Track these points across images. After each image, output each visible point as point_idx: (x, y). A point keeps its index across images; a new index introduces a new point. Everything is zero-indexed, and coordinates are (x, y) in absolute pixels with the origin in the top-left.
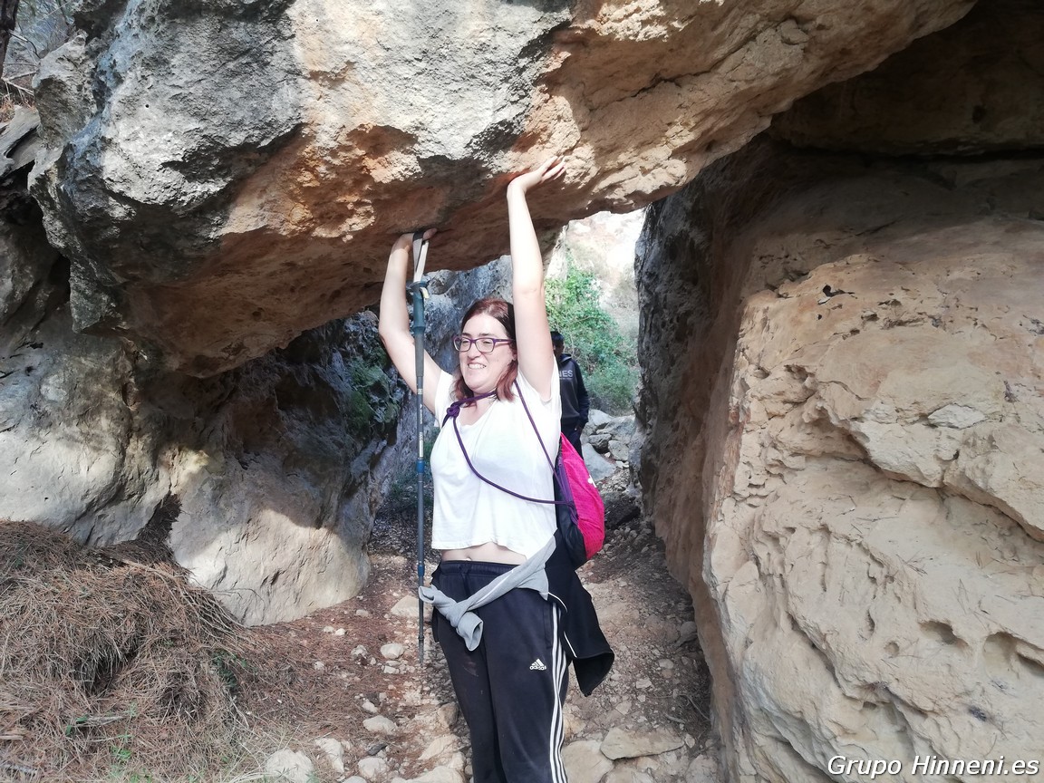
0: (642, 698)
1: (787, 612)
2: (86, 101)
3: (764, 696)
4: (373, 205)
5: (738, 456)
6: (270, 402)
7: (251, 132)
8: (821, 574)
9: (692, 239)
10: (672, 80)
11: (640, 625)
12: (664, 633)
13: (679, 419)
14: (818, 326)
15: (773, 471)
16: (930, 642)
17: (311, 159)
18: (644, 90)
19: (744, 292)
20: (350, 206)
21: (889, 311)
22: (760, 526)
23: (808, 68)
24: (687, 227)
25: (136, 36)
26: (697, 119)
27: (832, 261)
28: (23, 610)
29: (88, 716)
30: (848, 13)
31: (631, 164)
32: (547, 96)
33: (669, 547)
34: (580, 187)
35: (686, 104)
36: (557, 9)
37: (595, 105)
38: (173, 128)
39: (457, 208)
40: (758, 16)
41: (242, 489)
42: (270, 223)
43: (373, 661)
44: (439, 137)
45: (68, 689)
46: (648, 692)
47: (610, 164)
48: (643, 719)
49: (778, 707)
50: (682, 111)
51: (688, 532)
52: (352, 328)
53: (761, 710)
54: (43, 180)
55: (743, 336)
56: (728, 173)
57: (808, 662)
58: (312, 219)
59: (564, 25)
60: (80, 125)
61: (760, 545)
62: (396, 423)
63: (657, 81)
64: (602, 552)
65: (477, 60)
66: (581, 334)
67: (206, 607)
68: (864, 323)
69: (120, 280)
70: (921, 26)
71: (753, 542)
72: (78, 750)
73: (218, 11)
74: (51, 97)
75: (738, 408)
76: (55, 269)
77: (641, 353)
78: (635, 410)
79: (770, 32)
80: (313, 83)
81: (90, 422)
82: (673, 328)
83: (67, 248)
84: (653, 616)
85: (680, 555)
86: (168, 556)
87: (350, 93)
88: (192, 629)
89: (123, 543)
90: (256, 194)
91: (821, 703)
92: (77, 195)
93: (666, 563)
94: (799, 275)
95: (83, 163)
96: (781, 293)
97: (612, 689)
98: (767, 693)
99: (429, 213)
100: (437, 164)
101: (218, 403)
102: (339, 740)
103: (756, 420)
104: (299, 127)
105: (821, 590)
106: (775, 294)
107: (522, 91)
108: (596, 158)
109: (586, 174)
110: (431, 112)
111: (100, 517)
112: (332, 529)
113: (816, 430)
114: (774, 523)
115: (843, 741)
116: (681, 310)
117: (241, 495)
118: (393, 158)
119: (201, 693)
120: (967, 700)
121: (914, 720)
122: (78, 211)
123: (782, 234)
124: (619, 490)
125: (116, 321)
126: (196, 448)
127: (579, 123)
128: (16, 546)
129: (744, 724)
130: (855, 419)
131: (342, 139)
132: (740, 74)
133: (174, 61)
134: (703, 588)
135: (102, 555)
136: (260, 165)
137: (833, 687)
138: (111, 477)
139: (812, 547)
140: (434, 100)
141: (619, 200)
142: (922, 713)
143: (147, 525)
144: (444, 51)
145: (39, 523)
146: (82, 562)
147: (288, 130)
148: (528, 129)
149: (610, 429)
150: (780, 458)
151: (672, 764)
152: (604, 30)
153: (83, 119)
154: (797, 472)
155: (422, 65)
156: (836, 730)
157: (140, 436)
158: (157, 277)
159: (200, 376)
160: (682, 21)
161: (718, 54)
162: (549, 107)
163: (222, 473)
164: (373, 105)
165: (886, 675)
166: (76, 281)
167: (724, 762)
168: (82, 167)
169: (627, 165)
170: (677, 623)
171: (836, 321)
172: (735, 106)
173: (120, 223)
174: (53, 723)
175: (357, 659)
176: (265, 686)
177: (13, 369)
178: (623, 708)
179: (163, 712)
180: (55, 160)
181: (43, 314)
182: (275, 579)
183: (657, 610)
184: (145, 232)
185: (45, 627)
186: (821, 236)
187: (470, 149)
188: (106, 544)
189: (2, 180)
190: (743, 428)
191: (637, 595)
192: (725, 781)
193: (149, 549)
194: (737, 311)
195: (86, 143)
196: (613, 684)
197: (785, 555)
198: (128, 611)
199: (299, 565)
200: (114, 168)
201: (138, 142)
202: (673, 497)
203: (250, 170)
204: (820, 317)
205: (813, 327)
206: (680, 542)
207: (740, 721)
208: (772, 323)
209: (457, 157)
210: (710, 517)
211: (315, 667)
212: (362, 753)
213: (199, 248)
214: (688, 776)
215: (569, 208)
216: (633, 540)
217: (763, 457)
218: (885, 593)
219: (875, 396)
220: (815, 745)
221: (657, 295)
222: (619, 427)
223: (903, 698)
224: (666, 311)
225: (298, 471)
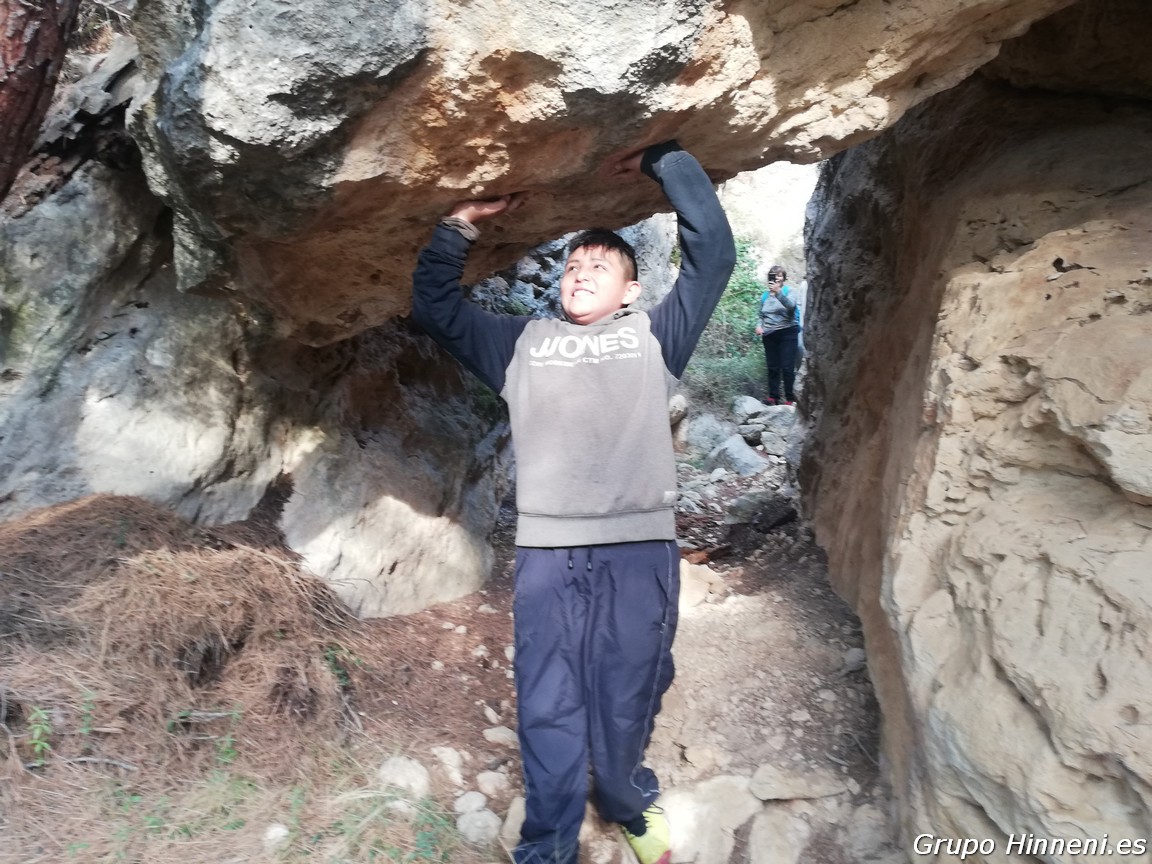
0: (799, 733)
1: (991, 656)
2: (186, 24)
3: (955, 751)
4: (507, 149)
5: (933, 463)
6: (390, 376)
7: (369, 59)
8: (1037, 612)
9: (876, 200)
11: (798, 647)
12: (826, 660)
13: (850, 412)
14: (1045, 308)
15: (978, 483)
17: (437, 92)
18: (842, 7)
19: (946, 264)
20: (481, 151)
21: (1141, 293)
22: (959, 550)
24: (870, 185)
26: (908, 45)
27: (1063, 226)
28: (125, 593)
29: (191, 711)
31: (819, 102)
32: (722, 14)
33: (833, 559)
34: (755, 130)
35: (895, 25)
37: (780, 26)
38: (281, 53)
39: (606, 154)
41: (358, 470)
42: (390, 170)
43: (495, 664)
44: (588, 65)
45: (171, 680)
46: (807, 729)
47: (794, 104)
48: (799, 757)
49: (974, 767)
50: (889, 34)
51: (858, 546)
52: (480, 296)
53: (949, 766)
54: (140, 117)
55: (944, 317)
56: (926, 120)
57: (1015, 719)
58: (437, 166)
60: (180, 52)
61: (957, 573)
64: (751, 558)
66: (734, 309)
67: (321, 602)
68: (1107, 306)
69: (226, 234)
71: (948, 568)
72: (180, 748)
74: (149, 19)
75: (935, 405)
76: (158, 220)
81: (199, 392)
82: (847, 306)
83: (169, 197)
84: (813, 638)
85: (846, 571)
86: (279, 541)
87: (482, 11)
88: (303, 621)
89: (234, 523)
90: (374, 135)
91: (1031, 770)
92: (175, 133)
93: (828, 578)
94: (1019, 245)
95: (180, 95)
96: (994, 267)
97: (763, 719)
99: (572, 161)
100: (585, 99)
101: (334, 374)
102: (457, 750)
103: (959, 421)
104: (424, 53)
105: (1035, 633)
106: (986, 268)
107: (692, 7)
108: (777, 94)
109: (764, 114)
110: (580, 34)
111: (210, 493)
112: (454, 519)
113: (1037, 437)
114: (977, 548)
115: (1057, 817)
116: (859, 284)
117: (357, 476)
118: (533, 93)
119: (311, 690)
122: (177, 152)
123: (998, 193)
124: (773, 489)
125: (224, 280)
126: (311, 422)
127: (758, 49)
128: (118, 522)
129: (925, 777)
130: (1094, 426)
131: (475, 69)
134: (880, 617)
135: (210, 536)
136: (379, 99)
137: (1047, 752)
138: (221, 452)
139: (1026, 579)
140: (584, 19)
141: (803, 147)
143: (258, 505)
145: (144, 498)
146: (188, 543)
147: (412, 57)
148: (696, 56)
149: (764, 419)
150: (988, 469)
151: (832, 811)
153: (183, 44)
154: (1008, 487)
156: (1048, 803)
157: (251, 407)
158: (265, 231)
159: (314, 345)
162: (724, 29)
163: (338, 452)
164: (513, 25)
165: (1121, 747)
166: (182, 236)
167: (894, 815)
168: (180, 100)
169: (815, 103)
170: (841, 649)
171: (1071, 302)
172: (957, 28)
173: (223, 168)
174: (154, 717)
175: (478, 660)
176: (380, 686)
177: (116, 330)
178: (776, 742)
179: (271, 709)
180: (153, 92)
181: (148, 270)
182: (393, 569)
183: (818, 632)
184: (251, 178)
185: (147, 613)
186: (1052, 197)
187: (625, 81)
188: (216, 523)
189: (98, 118)
190: (941, 430)
191: (794, 612)
192: (896, 839)
193: (260, 531)
194: (936, 287)
195: (184, 72)
196: (765, 713)
197: (990, 586)
198: (235, 599)
199: (419, 554)
200: (214, 101)
201: (240, 70)
202: (839, 501)
203: (367, 105)
204: (1049, 297)
205: (1040, 310)
206: (848, 555)
207: (920, 774)
208: (984, 304)
209: (610, 90)
210: (893, 533)
211: (434, 667)
212: (482, 765)
213: (311, 199)
214: (850, 826)
215: (740, 156)
216: (790, 547)
217: (965, 465)
218: (1122, 644)
219: (1123, 400)
220: (1018, 817)
221: (830, 266)
222: (775, 418)
223: (1143, 776)
224: (839, 285)
225: (419, 452)
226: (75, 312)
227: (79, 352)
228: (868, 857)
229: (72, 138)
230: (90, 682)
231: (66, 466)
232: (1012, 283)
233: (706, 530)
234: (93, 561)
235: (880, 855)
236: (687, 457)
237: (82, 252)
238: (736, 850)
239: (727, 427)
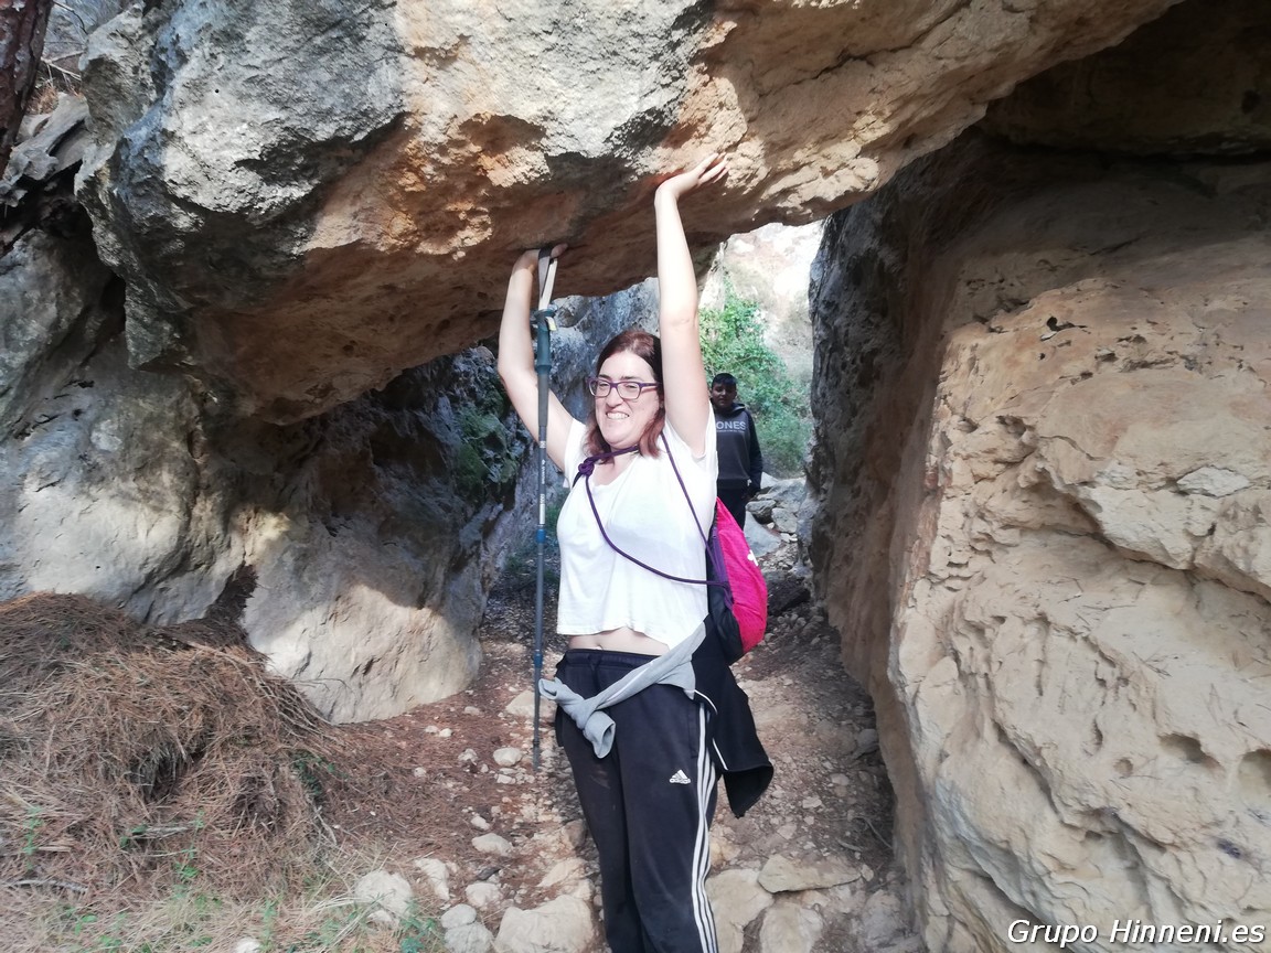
0: (810, 820)
1: (993, 720)
2: (144, 86)
3: (961, 820)
4: (490, 214)
5: (935, 528)
6: (364, 456)
7: (342, 123)
8: (1037, 673)
9: (881, 260)
10: (862, 58)
11: (808, 731)
12: (838, 743)
13: (862, 482)
14: (1039, 368)
15: (979, 546)
16: (1172, 760)
17: (415, 156)
18: (827, 70)
19: (947, 325)
20: (462, 216)
21: (1130, 350)
22: (962, 614)
23: (1035, 42)
24: (875, 245)
25: (203, 4)
26: (894, 107)
27: (1059, 286)
28: (70, 699)
29: (146, 826)
31: (809, 164)
32: (707, 77)
33: (846, 638)
34: (745, 193)
35: (880, 88)
37: (766, 89)
38: (248, 118)
39: (593, 218)
41: (329, 560)
42: (365, 236)
43: (484, 769)
44: (572, 129)
45: (123, 794)
46: (817, 814)
47: (783, 164)
48: (810, 845)
49: (979, 835)
50: (875, 96)
51: (870, 620)
52: (463, 367)
53: (957, 837)
54: (93, 183)
55: (945, 379)
56: (928, 177)
57: (1017, 782)
58: (416, 232)
60: (137, 115)
61: (960, 638)
62: (515, 484)
63: (844, 58)
64: (763, 643)
65: (620, 32)
67: (287, 700)
68: (1098, 364)
69: (185, 305)
71: (952, 634)
72: (135, 866)
74: (102, 81)
75: (936, 469)
76: (108, 292)
77: (815, 401)
78: (806, 471)
80: (418, 63)
81: (150, 477)
82: (855, 371)
83: (122, 267)
84: (825, 721)
85: (859, 649)
86: (242, 638)
87: (462, 74)
88: (269, 726)
89: (189, 622)
90: (348, 201)
91: (1033, 831)
92: (133, 201)
93: (841, 658)
94: (1017, 304)
95: (140, 161)
96: (993, 327)
97: (773, 808)
98: (965, 817)
99: (558, 225)
100: (569, 164)
101: (301, 456)
102: (444, 861)
103: (959, 484)
104: (400, 117)
105: (1035, 693)
106: (985, 328)
107: (675, 71)
108: (766, 156)
109: (753, 176)
110: (563, 98)
111: (162, 590)
112: (436, 610)
113: (1035, 497)
114: (978, 611)
115: (1059, 878)
116: (866, 348)
117: (328, 567)
118: (516, 156)
119: (280, 801)
120: (1216, 831)
121: (1150, 856)
122: (135, 220)
123: (996, 253)
124: (784, 569)
125: (181, 355)
126: (276, 510)
127: (745, 111)
128: (62, 623)
129: (936, 854)
130: (1085, 483)
131: (454, 132)
132: (950, 49)
133: (249, 36)
134: (888, 689)
135: (164, 636)
136: (353, 164)
137: (1048, 813)
138: (174, 543)
139: (1026, 640)
140: (567, 83)
141: (794, 209)
142: (1159, 846)
143: (217, 601)
144: (579, 22)
145: (89, 597)
146: (140, 643)
147: (388, 121)
148: (682, 119)
149: (775, 494)
150: (989, 532)
151: (845, 899)
153: (140, 107)
154: (1009, 549)
155: (553, 39)
156: (1050, 864)
157: (208, 495)
158: (229, 302)
159: (281, 423)
161: (922, 24)
162: (709, 92)
163: (305, 540)
164: (492, 89)
165: (1115, 799)
166: (132, 306)
167: (909, 901)
168: (139, 167)
169: (804, 165)
170: (853, 731)
171: (1063, 361)
172: (941, 90)
173: (184, 236)
174: (105, 834)
175: (465, 765)
176: (355, 795)
177: (58, 412)
178: (787, 831)
179: (235, 823)
180: (107, 158)
181: (94, 346)
182: (368, 668)
183: (830, 715)
184: (215, 246)
185: (96, 720)
186: (1048, 256)
187: (610, 144)
188: (169, 623)
189: (43, 183)
190: (943, 494)
191: (805, 695)
192: (910, 922)
193: (220, 630)
194: (938, 349)
195: (144, 137)
196: (774, 802)
197: (992, 650)
198: (194, 703)
199: (398, 650)
200: (177, 168)
201: (206, 135)
202: (851, 577)
203: (341, 170)
204: (1043, 356)
205: (1034, 369)
206: (860, 633)
207: (931, 850)
208: (981, 364)
209: (595, 154)
210: (899, 603)
211: (416, 774)
212: (471, 877)
213: (280, 267)
214: (864, 915)
215: (731, 219)
216: (801, 629)
217: (966, 529)
218: (1117, 699)
219: (1111, 456)
220: (1023, 881)
221: (836, 329)
222: (785, 492)
223: (1136, 827)
224: (847, 349)
225: (397, 539)
226: (12, 392)
227: (16, 437)
228: (881, 945)
229: (14, 205)
230: (33, 797)
232: (1007, 344)
234: (34, 666)
235: (894, 941)
237: (20, 327)
238: (746, 948)
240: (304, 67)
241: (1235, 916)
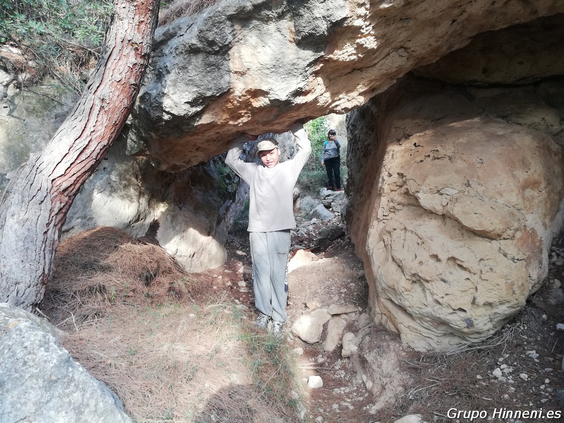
0: (343, 295)
1: (391, 256)
3: (383, 283)
4: (251, 113)
5: (380, 205)
6: (188, 183)
7: (214, 91)
8: (403, 243)
9: (372, 111)
10: (359, 69)
11: (343, 271)
12: (352, 274)
13: (363, 192)
14: (410, 158)
15: (391, 210)
16: (432, 261)
17: (232, 99)
18: (349, 73)
19: (388, 142)
20: (243, 114)
21: (434, 154)
22: (385, 229)
23: (409, 64)
25: (174, 57)
26: (368, 83)
28: (122, 256)
29: (148, 292)
30: (423, 46)
31: (343, 98)
32: (315, 78)
33: (357, 246)
34: (325, 106)
35: (364, 77)
36: (320, 52)
37: (331, 79)
38: (189, 90)
39: (280, 114)
40: (390, 48)
41: (180, 218)
42: (215, 120)
43: (235, 288)
44: (277, 93)
46: (345, 293)
47: (336, 99)
48: (343, 302)
49: (387, 285)
50: (363, 80)
53: (382, 288)
55: (385, 160)
58: (229, 118)
59: (322, 56)
61: (385, 236)
62: (236, 192)
63: (354, 70)
64: (327, 250)
65: (292, 68)
68: (425, 158)
70: (452, 47)
71: (383, 235)
72: (148, 302)
73: (206, 52)
75: (380, 188)
77: (348, 161)
78: (344, 188)
79: (394, 53)
80: (235, 75)
81: (128, 190)
82: (362, 151)
84: (348, 268)
86: (157, 243)
87: (248, 78)
89: (143, 236)
90: (211, 110)
91: (400, 282)
92: (152, 111)
93: (355, 252)
94: (407, 137)
95: (155, 100)
96: (400, 143)
98: (383, 281)
100: (276, 103)
101: (169, 183)
103: (386, 192)
104: (229, 89)
105: (402, 248)
106: (398, 144)
107: (306, 77)
108: (331, 96)
109: (327, 102)
110: (275, 85)
111: (133, 227)
112: (214, 238)
113: (406, 196)
114: (390, 228)
115: (406, 293)
116: (366, 143)
117: (181, 220)
118: (260, 99)
119: (180, 290)
120: (440, 276)
121: (426, 284)
122: (152, 116)
124: (336, 225)
125: (146, 151)
126: (163, 200)
127: (325, 85)
129: (378, 296)
130: (417, 192)
131: (244, 93)
132: (384, 67)
133: (189, 68)
135: (139, 240)
136: (214, 101)
137: (403, 277)
138: (137, 211)
139: (401, 234)
140: (276, 81)
141: (339, 110)
142: (428, 281)
143: (148, 231)
144: (280, 65)
146: (134, 242)
147: (226, 90)
148: (307, 89)
149: (332, 197)
150: (394, 206)
151: (353, 316)
152: (335, 58)
154: (400, 211)
155: (273, 70)
156: (403, 290)
157: (144, 195)
158: (171, 138)
159: (172, 172)
160: (362, 54)
161: (375, 62)
162: (315, 81)
163: (174, 211)
164: (256, 82)
165: (418, 271)
166: (131, 136)
167: (371, 313)
168: (154, 102)
170: (357, 271)
171: (416, 157)
172: (382, 77)
173: (166, 121)
175: (229, 286)
176: (198, 292)
177: (99, 169)
178: (336, 298)
179: (169, 295)
182: (193, 256)
183: (350, 267)
184: (173, 123)
185: (130, 262)
186: (417, 121)
187: (288, 97)
190: (382, 195)
191: (342, 262)
193: (151, 240)
195: (157, 94)
196: (332, 291)
197: (392, 238)
199: (203, 249)
200: (167, 103)
201: (176, 95)
203: (211, 103)
204: (411, 155)
205: (408, 159)
207: (376, 296)
208: (395, 157)
209: (284, 99)
211: (214, 288)
213: (190, 129)
214: (359, 320)
216: (341, 244)
217: (388, 205)
218: (421, 247)
219: (424, 184)
220: (398, 296)
221: (356, 135)
222: (337, 196)
223: (423, 277)
224: (359, 143)
225: (200, 212)
231: (89, 217)
232: (402, 150)
233: (309, 242)
234: (110, 247)
236: (300, 215)
238: (323, 331)
239: (317, 201)
240: (204, 76)
241: (444, 296)
